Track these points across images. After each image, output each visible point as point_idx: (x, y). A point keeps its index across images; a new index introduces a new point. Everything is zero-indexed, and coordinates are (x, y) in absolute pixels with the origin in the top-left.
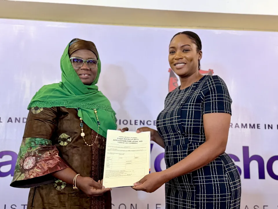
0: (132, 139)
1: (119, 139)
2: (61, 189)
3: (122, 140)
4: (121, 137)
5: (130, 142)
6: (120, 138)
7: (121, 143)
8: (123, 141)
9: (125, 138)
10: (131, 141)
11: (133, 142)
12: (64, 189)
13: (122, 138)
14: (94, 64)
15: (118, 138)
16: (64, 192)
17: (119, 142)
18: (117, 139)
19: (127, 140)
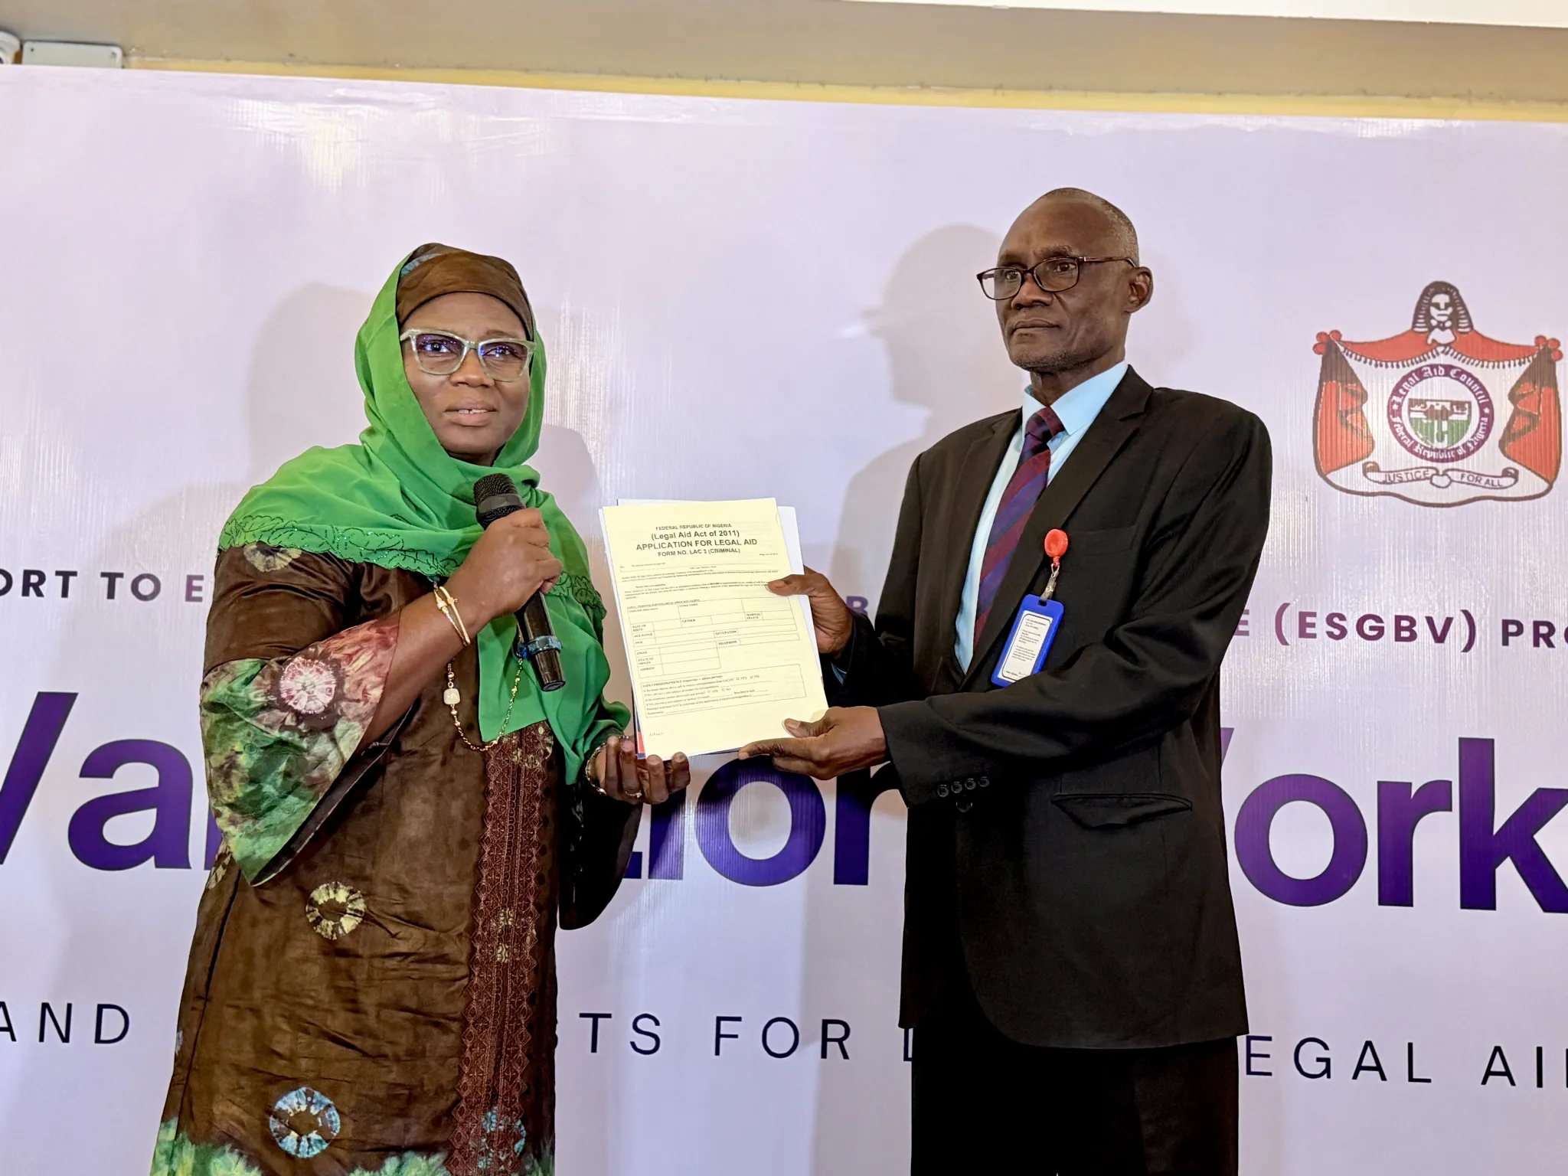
0: (711, 534)
1: (661, 537)
2: (341, 932)
3: (674, 540)
4: (666, 528)
5: (708, 547)
6: (664, 532)
7: (673, 553)
8: (680, 545)
9: (683, 531)
10: (709, 542)
11: (722, 547)
12: (353, 933)
13: (669, 532)
14: (511, 358)
15: (654, 537)
16: (351, 947)
17: (662, 550)
18: (652, 542)
19: (693, 539)
